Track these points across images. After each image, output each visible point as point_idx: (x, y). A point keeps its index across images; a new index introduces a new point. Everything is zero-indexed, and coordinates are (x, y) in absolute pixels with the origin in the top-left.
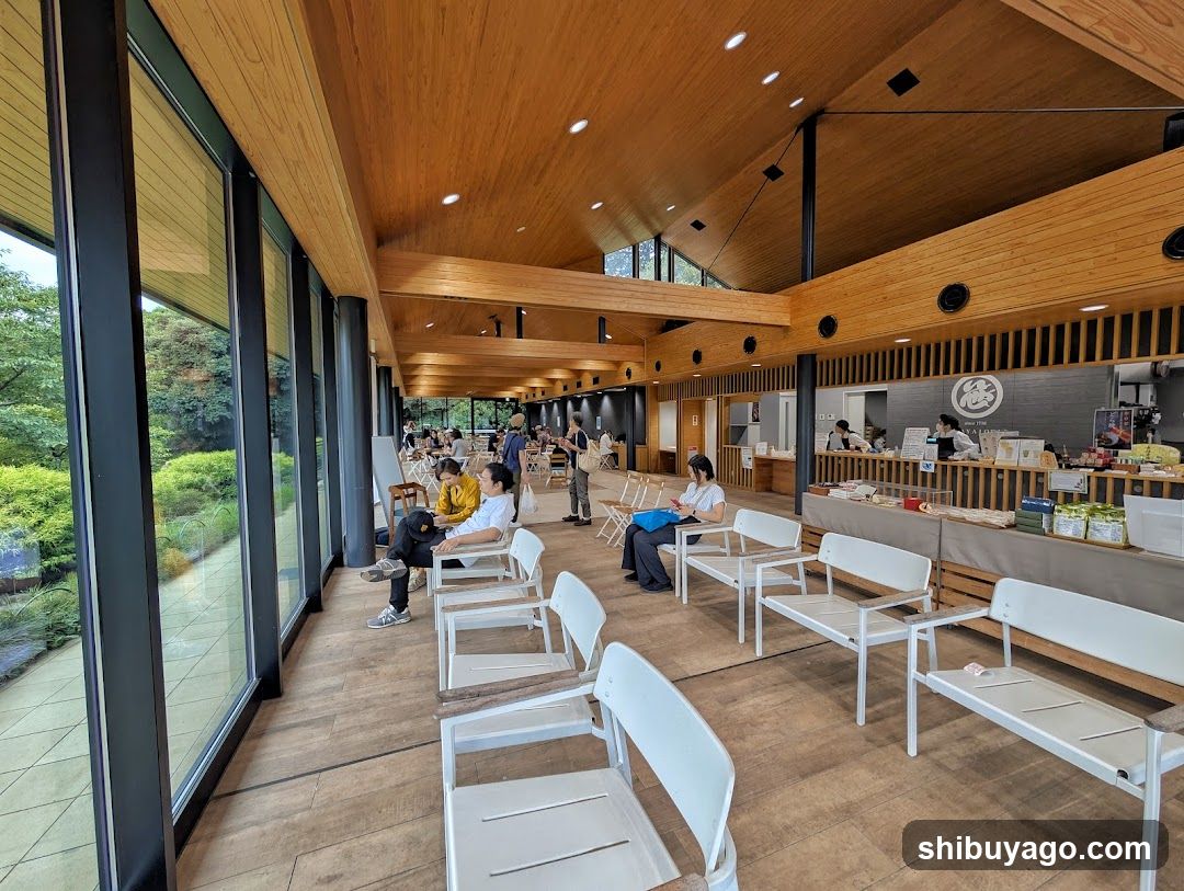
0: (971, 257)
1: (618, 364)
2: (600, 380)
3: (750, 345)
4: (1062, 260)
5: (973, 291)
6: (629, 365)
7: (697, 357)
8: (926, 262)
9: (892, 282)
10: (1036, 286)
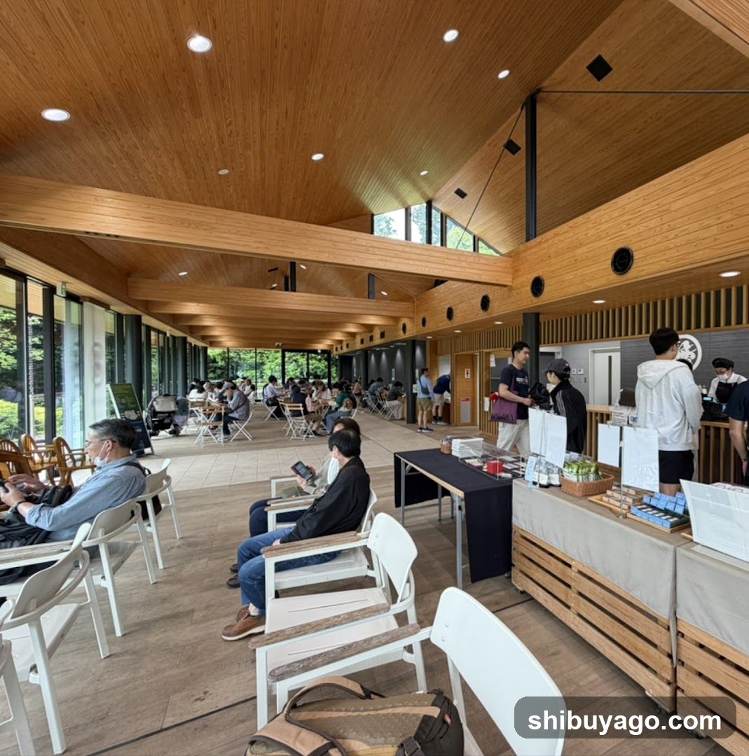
0: (634, 222)
1: (396, 319)
2: (386, 334)
3: (485, 303)
4: (696, 226)
5: (636, 255)
6: (405, 321)
7: (450, 313)
8: (603, 227)
9: (581, 245)
10: (678, 251)
